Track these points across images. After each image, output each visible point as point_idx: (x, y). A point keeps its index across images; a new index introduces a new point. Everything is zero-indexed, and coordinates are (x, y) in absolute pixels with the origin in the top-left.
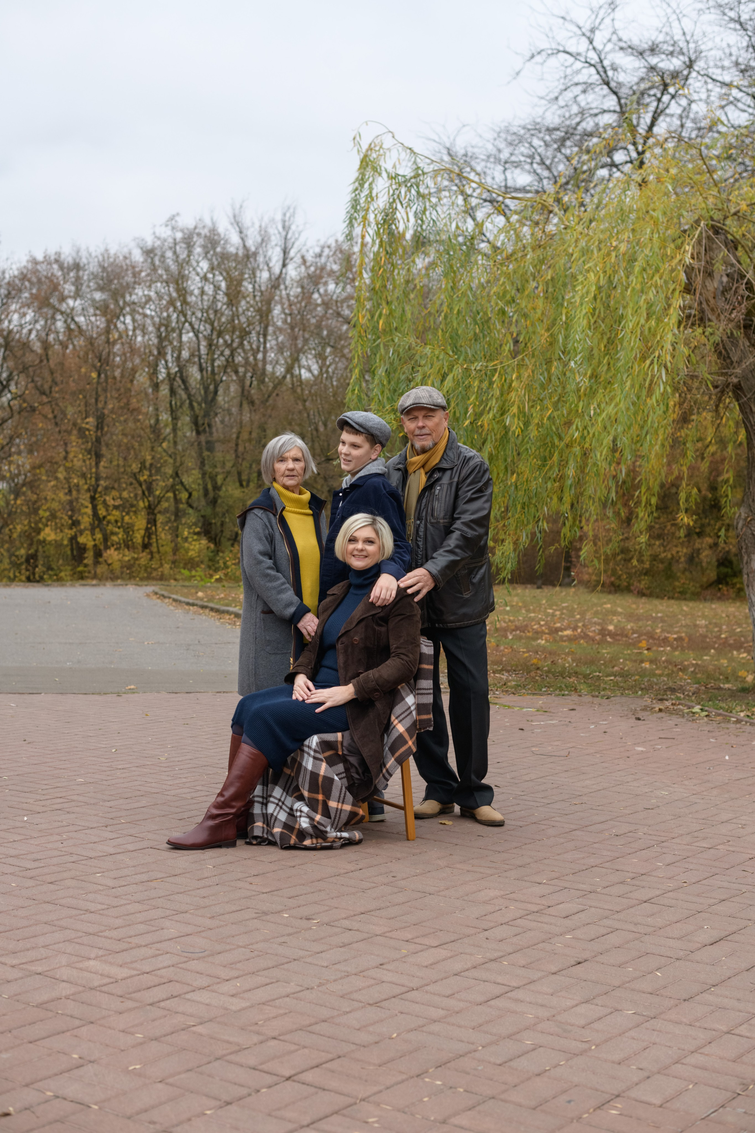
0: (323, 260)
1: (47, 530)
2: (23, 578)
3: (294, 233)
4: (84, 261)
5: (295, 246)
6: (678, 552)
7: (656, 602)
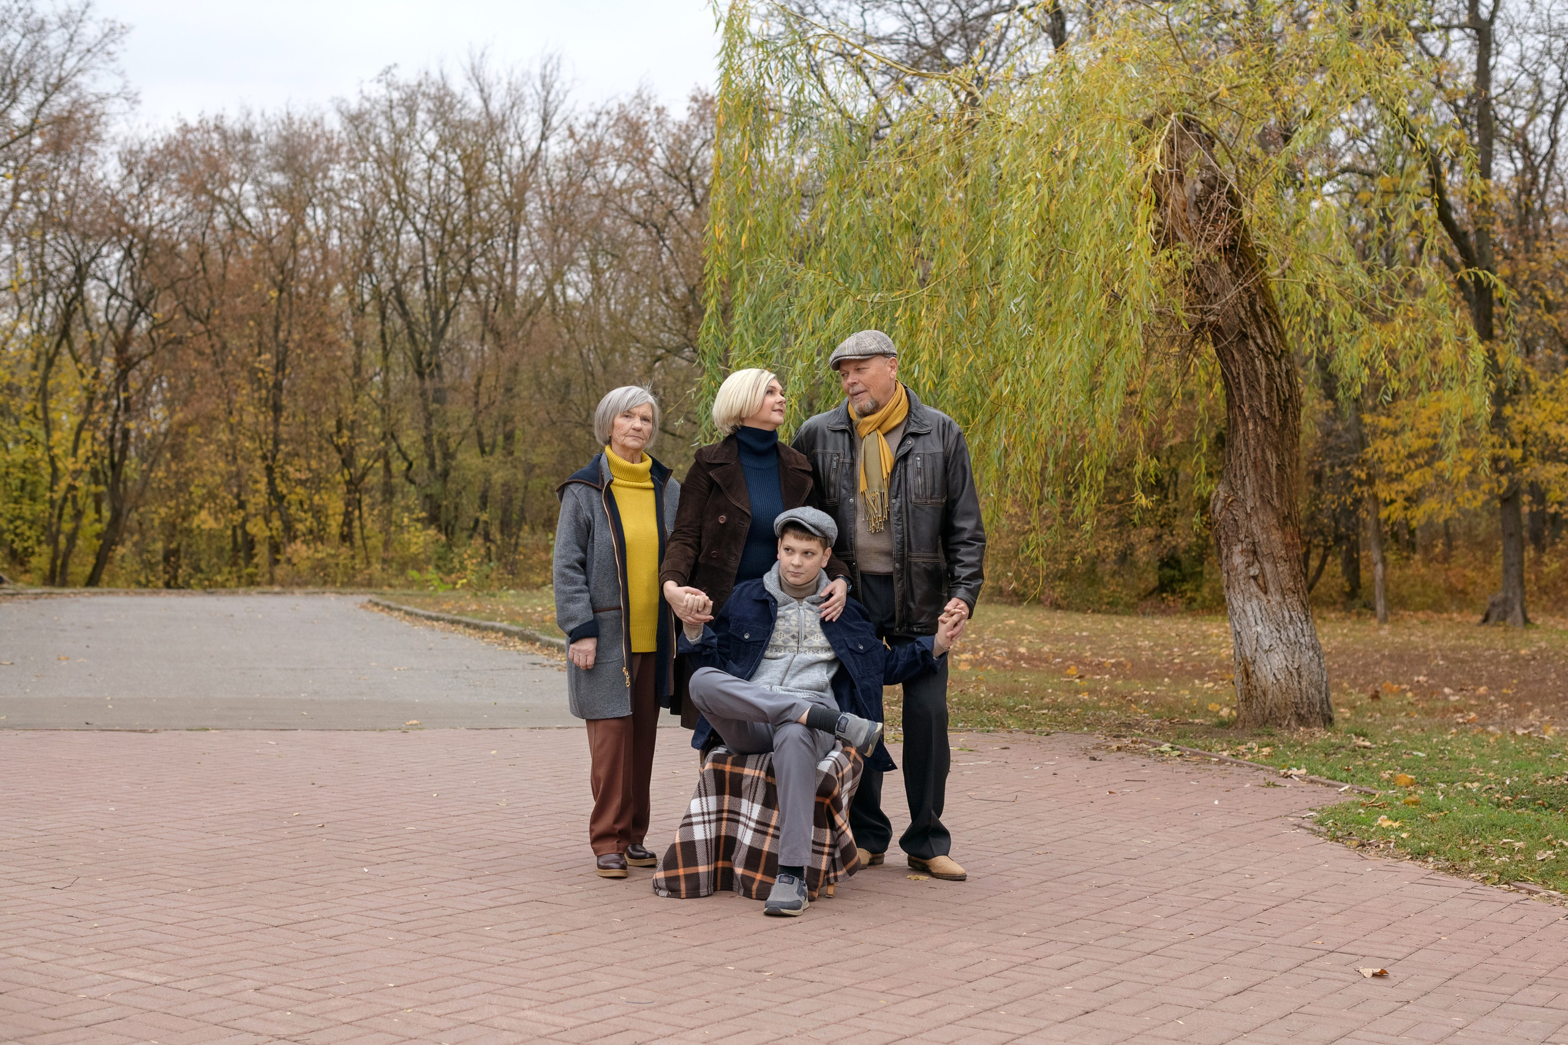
0: (599, 130)
1: (204, 514)
2: (160, 583)
3: (557, 94)
4: (258, 129)
5: (559, 111)
6: (1106, 548)
7: (1078, 616)
